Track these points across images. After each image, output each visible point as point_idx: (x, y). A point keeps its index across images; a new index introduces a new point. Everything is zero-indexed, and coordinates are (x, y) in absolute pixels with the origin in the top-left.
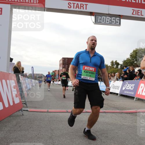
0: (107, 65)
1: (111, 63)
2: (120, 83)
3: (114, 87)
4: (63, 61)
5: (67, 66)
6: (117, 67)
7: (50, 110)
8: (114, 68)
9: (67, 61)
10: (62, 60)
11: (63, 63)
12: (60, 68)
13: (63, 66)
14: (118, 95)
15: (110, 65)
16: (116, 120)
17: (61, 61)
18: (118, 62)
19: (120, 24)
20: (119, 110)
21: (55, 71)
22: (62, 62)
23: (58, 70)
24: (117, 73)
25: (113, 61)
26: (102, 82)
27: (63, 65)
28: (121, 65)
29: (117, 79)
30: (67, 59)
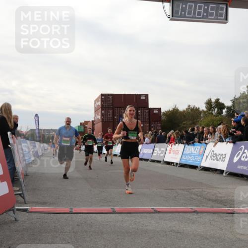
0: (199, 108)
1: (206, 103)
2: (226, 148)
3: (215, 157)
4: (102, 101)
5: (111, 111)
6: (220, 113)
7: (75, 209)
8: (212, 114)
9: (111, 102)
10: (100, 99)
11: (102, 105)
12: (95, 116)
13: (103, 112)
14: (224, 173)
15: (205, 109)
16: (221, 229)
17: (98, 101)
18: (221, 101)
19: (226, 19)
20: (225, 206)
21: (86, 122)
22: (99, 103)
23: (92, 121)
24: (220, 124)
25: (210, 99)
26: (187, 146)
27: (102, 110)
28: (229, 108)
29: (220, 137)
30: (111, 97)
